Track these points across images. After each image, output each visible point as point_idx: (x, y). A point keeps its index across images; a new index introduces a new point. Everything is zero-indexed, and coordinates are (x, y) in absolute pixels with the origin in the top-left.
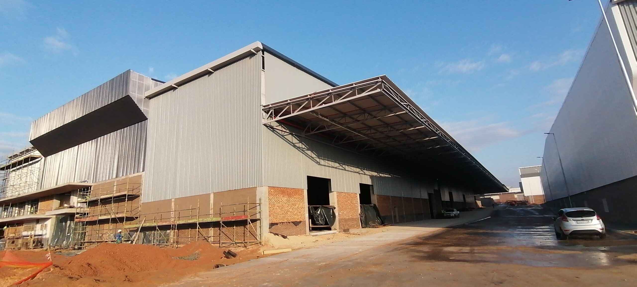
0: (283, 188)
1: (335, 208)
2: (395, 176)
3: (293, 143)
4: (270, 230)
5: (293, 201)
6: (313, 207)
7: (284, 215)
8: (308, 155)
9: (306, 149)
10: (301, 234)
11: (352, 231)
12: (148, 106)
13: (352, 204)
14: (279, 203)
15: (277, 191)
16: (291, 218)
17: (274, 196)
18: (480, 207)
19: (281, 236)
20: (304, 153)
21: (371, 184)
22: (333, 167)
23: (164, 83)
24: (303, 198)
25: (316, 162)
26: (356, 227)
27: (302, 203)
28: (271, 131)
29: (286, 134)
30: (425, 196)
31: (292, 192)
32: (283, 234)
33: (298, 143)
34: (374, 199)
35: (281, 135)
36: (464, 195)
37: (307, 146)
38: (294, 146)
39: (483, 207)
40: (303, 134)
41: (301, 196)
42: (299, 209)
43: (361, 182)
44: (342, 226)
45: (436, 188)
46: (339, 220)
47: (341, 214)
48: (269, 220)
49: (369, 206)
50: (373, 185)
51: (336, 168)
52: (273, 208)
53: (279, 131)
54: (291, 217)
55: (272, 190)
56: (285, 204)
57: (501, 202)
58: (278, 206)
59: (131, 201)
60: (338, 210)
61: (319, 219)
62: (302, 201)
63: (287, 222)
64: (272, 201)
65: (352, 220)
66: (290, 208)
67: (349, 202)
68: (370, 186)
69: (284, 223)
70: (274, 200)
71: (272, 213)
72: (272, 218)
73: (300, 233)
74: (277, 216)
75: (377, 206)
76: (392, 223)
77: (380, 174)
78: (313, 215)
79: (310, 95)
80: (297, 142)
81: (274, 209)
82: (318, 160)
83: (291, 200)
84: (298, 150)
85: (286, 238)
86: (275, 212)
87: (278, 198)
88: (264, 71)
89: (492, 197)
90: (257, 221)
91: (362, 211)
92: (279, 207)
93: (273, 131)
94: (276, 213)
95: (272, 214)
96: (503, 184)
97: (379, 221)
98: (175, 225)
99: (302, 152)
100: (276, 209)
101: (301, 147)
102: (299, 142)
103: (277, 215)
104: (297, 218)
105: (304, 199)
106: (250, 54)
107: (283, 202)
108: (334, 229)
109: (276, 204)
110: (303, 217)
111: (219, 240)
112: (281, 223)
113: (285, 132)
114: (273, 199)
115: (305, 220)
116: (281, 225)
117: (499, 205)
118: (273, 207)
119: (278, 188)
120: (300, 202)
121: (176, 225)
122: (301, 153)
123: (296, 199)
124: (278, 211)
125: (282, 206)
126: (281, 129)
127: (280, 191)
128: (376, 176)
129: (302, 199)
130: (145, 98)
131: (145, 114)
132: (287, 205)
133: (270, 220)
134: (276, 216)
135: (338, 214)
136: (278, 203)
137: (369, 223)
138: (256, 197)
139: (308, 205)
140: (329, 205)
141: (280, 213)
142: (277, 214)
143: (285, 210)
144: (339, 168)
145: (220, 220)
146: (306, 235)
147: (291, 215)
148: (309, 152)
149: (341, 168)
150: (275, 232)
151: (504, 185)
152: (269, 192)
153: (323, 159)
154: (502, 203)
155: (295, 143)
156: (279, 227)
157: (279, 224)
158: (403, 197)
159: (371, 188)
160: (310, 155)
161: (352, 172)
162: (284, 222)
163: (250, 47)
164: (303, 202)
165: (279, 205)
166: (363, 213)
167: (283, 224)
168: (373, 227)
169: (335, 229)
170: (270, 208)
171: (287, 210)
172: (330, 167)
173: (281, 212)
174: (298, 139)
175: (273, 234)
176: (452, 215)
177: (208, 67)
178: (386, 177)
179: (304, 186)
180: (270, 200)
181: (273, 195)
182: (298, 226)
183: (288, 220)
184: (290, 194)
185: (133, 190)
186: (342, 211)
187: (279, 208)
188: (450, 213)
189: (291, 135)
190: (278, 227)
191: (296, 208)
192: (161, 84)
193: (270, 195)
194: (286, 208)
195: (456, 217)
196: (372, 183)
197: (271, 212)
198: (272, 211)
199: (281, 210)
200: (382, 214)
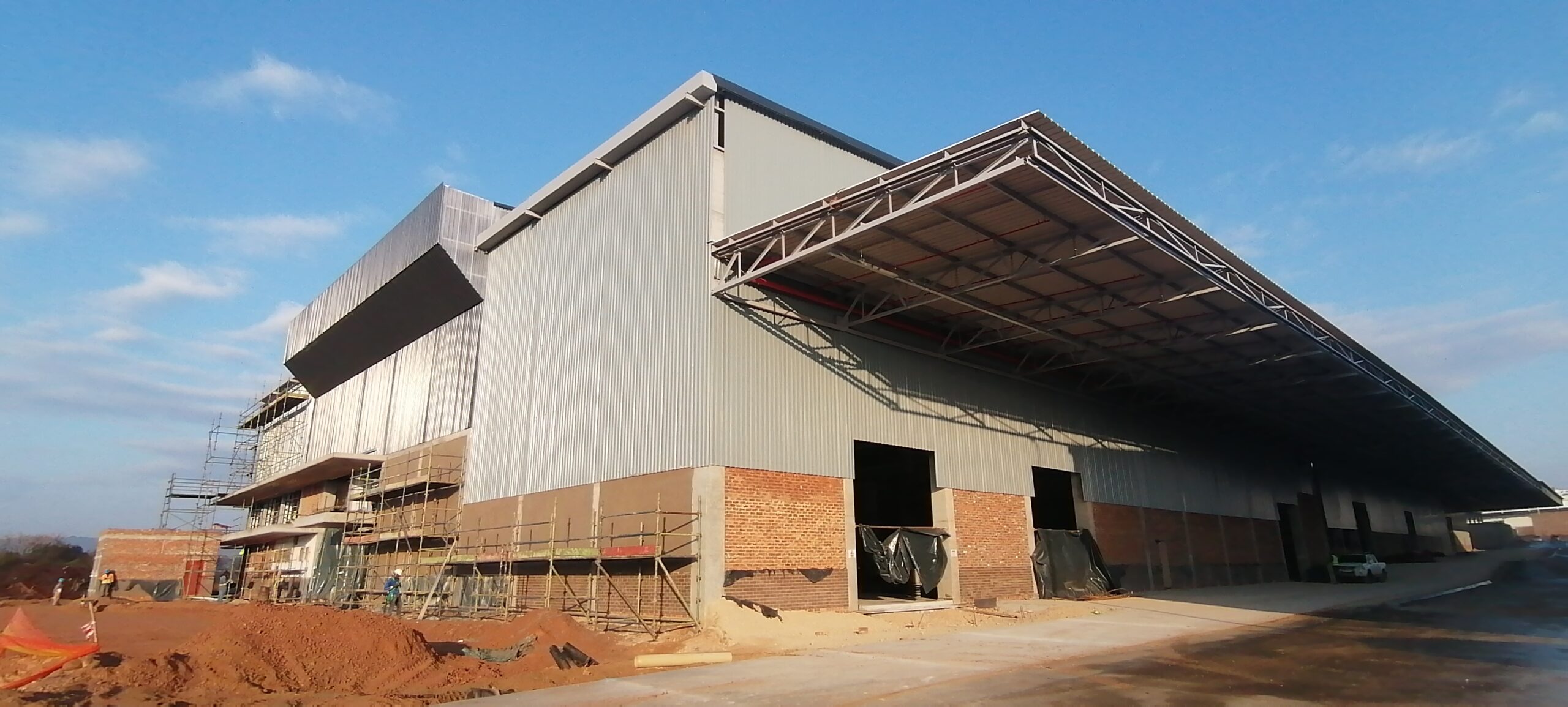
0: (775, 473)
1: (946, 536)
2: (1156, 448)
3: (809, 346)
4: (727, 590)
5: (805, 509)
6: (871, 530)
7: (774, 549)
8: (860, 381)
9: (853, 365)
10: (828, 607)
11: (1004, 605)
12: (483, 270)
13: (1007, 525)
14: (761, 514)
15: (753, 480)
16: (797, 560)
17: (745, 493)
18: (1468, 550)
19: (760, 610)
20: (845, 375)
21: (1073, 471)
22: (942, 418)
23: (511, 209)
24: (838, 502)
25: (885, 401)
26: (1019, 595)
27: (838, 517)
28: (741, 312)
29: (787, 321)
30: (1265, 508)
31: (805, 485)
32: (768, 603)
33: (825, 348)
34: (1085, 515)
35: (771, 325)
36: (1411, 513)
37: (855, 356)
38: (814, 355)
39: (1475, 550)
40: (843, 324)
41: (834, 497)
42: (826, 534)
43: (1039, 462)
44: (971, 590)
45: (1308, 490)
46: (959, 571)
47: (968, 553)
48: (726, 561)
49: (1065, 534)
50: (1080, 474)
51: (952, 420)
52: (739, 529)
53: (765, 312)
54: (800, 556)
55: (740, 479)
56: (780, 518)
57: (1538, 537)
58: (755, 522)
59: (445, 499)
60: (957, 541)
61: (891, 566)
62: (837, 511)
63: (783, 571)
64: (736, 507)
65: (1007, 572)
66: (796, 530)
67: (996, 519)
68: (1072, 474)
69: (772, 573)
70: (745, 505)
71: (735, 542)
72: (736, 556)
73: (827, 603)
74: (752, 553)
75: (1095, 538)
76: (1148, 589)
77: (1106, 443)
78: (873, 554)
79: (828, 200)
80: (824, 346)
81: (741, 530)
82: (892, 396)
83: (799, 508)
84: (827, 367)
85: (774, 617)
86: (746, 541)
87: (757, 500)
88: (723, 151)
89: (1507, 521)
90: (692, 564)
91: (1039, 549)
92: (759, 526)
93: (746, 315)
94: (749, 544)
95: (735, 544)
96: (1539, 480)
97: (1099, 580)
98: (508, 563)
99: (841, 372)
100: (748, 530)
101: (836, 359)
102: (828, 344)
103: (751, 548)
104: (817, 560)
105: (843, 506)
106: (687, 111)
107: (771, 512)
108: (945, 597)
109: (750, 517)
110: (837, 557)
111: (608, 610)
112: (763, 571)
113: (785, 316)
114: (739, 504)
115: (843, 565)
116: (765, 579)
117: (1528, 543)
118: (740, 526)
119: (758, 471)
120: (828, 514)
121: (511, 564)
122: (837, 376)
123: (816, 505)
124: (754, 537)
125: (768, 522)
126: (772, 309)
127: (764, 480)
128: (1090, 447)
129: (835, 505)
130: (476, 249)
131: (476, 289)
132: (784, 521)
133: (728, 560)
134: (747, 551)
135: (959, 555)
136: (756, 515)
137: (1065, 583)
138: (691, 495)
139: (857, 524)
140: (930, 523)
141: (762, 544)
142: (752, 546)
143: (780, 535)
144: (962, 420)
145: (597, 554)
146: (846, 610)
147: (800, 551)
148: (863, 375)
149: (969, 419)
150: (745, 597)
151: (1542, 482)
152: (729, 483)
153: (909, 395)
154: (1541, 540)
155: (818, 348)
156: (758, 582)
157: (758, 575)
158: (1187, 513)
159: (1074, 481)
160: (866, 383)
161: (1006, 432)
162: (775, 569)
163: (684, 92)
164: (837, 515)
165: (759, 519)
166: (1042, 555)
167: (769, 575)
168: (1080, 598)
169: (948, 598)
170: (729, 528)
171: (784, 537)
172: (932, 417)
173: (765, 541)
174: (827, 336)
175: (735, 600)
176: (1361, 573)
177: (594, 157)
178: (1123, 450)
179: (845, 469)
180: (729, 504)
181: (739, 492)
182: (821, 584)
183: (788, 565)
184: (795, 490)
185: (450, 473)
186: (970, 544)
187: (757, 527)
188: (1353, 568)
189: (803, 326)
190: (755, 582)
191: (817, 531)
192: (507, 213)
193: (731, 491)
194: (782, 529)
195: (1372, 578)
196: (1076, 467)
197: (732, 538)
198: (734, 537)
199: (764, 534)
200: (1108, 560)
